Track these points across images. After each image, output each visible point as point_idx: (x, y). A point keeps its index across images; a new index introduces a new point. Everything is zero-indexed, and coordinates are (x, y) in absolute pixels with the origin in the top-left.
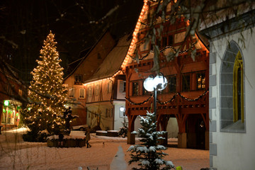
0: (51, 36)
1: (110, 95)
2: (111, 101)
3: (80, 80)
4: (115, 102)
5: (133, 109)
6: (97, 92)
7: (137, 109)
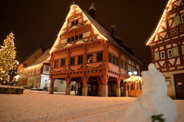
0: (12, 35)
1: (40, 72)
2: (40, 74)
3: (26, 66)
4: (42, 75)
5: (54, 75)
6: (33, 71)
7: (57, 75)
